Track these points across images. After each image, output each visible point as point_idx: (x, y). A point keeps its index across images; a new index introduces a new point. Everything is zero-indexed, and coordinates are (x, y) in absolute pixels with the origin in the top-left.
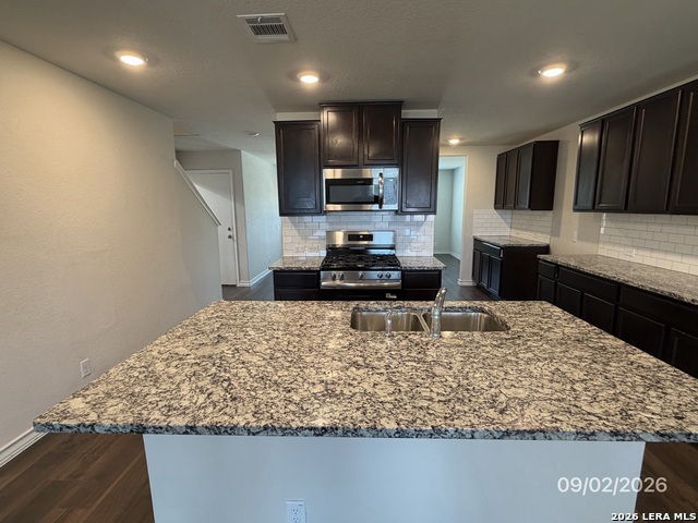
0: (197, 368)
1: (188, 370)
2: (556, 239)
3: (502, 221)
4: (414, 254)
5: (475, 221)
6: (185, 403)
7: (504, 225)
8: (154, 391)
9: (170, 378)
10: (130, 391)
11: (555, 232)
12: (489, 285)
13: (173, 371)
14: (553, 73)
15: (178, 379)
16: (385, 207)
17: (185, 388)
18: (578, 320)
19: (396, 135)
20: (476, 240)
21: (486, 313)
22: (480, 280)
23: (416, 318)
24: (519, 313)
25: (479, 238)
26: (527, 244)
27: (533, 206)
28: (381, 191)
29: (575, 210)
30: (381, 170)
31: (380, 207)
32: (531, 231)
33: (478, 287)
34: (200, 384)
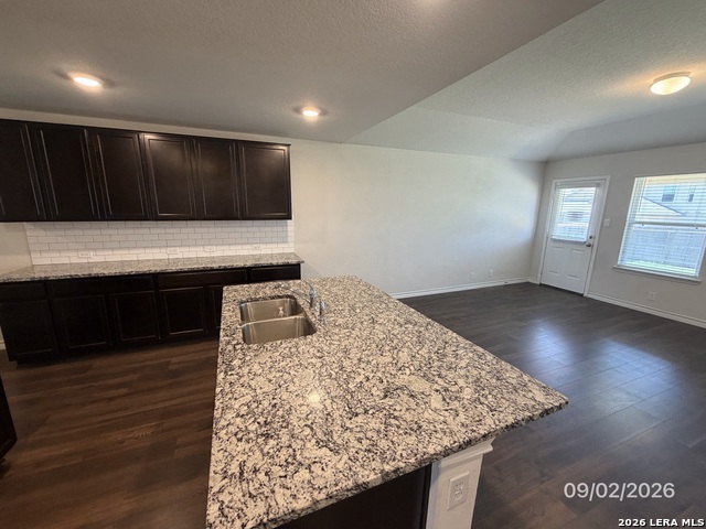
0: (443, 373)
1: (450, 375)
6: (471, 355)
8: (483, 373)
9: (467, 377)
10: (499, 382)
13: (461, 382)
14: (87, 83)
15: (463, 372)
17: (463, 364)
34: (453, 360)
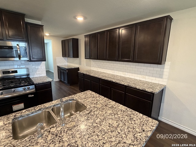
2: (80, 66)
3: (65, 60)
4: (38, 76)
5: (57, 61)
7: (66, 62)
11: (80, 64)
12: (64, 80)
16: (22, 59)
18: (101, 96)
19: (24, 29)
20: (58, 67)
21: (75, 100)
22: (61, 79)
23: (49, 112)
24: (85, 98)
25: (59, 66)
26: (73, 67)
27: (74, 57)
28: (19, 52)
29: (85, 59)
30: (18, 43)
31: (20, 59)
32: (74, 63)
33: (60, 81)
